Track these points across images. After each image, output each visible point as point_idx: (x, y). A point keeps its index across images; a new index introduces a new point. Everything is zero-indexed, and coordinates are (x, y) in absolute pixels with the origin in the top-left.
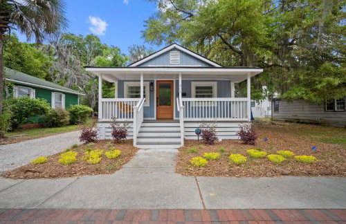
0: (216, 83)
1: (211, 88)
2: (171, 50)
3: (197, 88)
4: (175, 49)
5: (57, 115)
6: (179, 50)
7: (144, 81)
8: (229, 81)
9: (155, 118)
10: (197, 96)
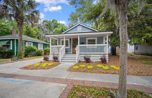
0: (96, 38)
1: (94, 40)
2: (78, 25)
3: (89, 40)
4: (79, 25)
5: (40, 52)
6: (81, 25)
7: (65, 38)
8: (103, 37)
9: (72, 53)
10: (89, 44)
